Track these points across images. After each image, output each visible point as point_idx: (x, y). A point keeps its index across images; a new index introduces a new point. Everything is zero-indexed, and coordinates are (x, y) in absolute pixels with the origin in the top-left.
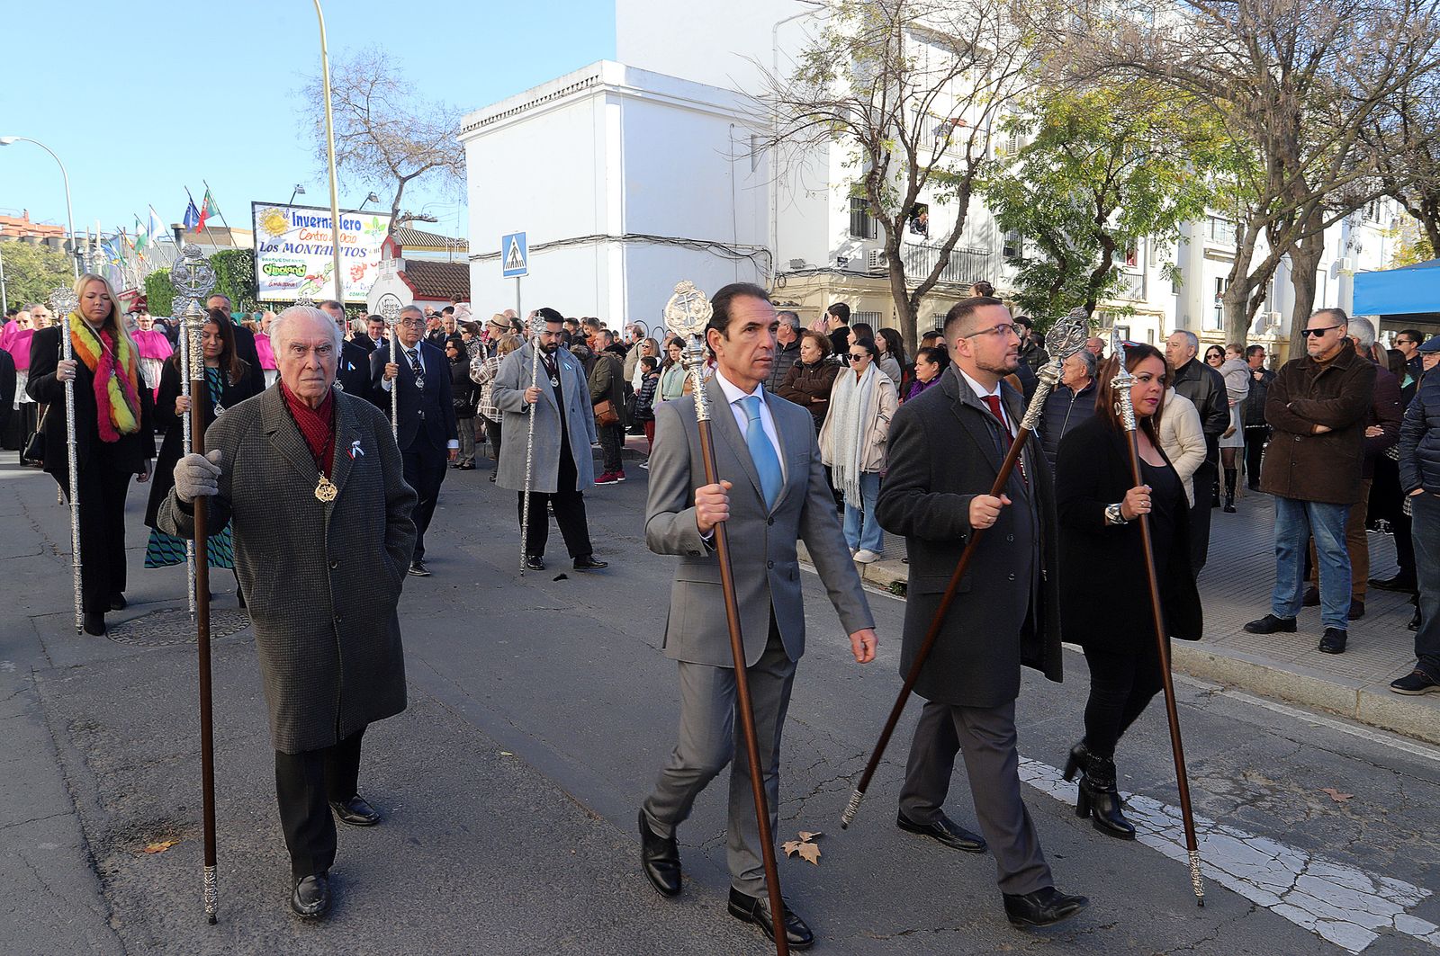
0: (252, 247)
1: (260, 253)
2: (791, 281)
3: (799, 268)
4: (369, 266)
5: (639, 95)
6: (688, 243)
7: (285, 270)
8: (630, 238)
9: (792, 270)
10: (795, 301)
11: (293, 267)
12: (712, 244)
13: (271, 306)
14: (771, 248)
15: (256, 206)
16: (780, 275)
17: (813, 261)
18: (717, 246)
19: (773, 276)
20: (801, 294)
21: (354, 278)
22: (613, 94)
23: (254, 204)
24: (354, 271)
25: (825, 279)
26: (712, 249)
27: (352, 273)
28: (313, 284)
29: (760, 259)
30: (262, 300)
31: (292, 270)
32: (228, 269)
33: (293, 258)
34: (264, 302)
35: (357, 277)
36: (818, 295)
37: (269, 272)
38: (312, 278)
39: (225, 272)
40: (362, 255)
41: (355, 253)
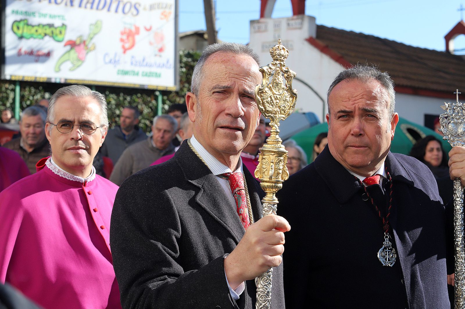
4: (142, 31)
7: (40, 31)
11: (51, 26)
13: (18, 89)
21: (123, 47)
24: (124, 37)
27: (122, 40)
28: (73, 54)
30: (8, 77)
31: (48, 31)
34: (12, 82)
35: (127, 46)
37: (19, 33)
38: (72, 44)
40: (135, 12)
41: (127, 10)
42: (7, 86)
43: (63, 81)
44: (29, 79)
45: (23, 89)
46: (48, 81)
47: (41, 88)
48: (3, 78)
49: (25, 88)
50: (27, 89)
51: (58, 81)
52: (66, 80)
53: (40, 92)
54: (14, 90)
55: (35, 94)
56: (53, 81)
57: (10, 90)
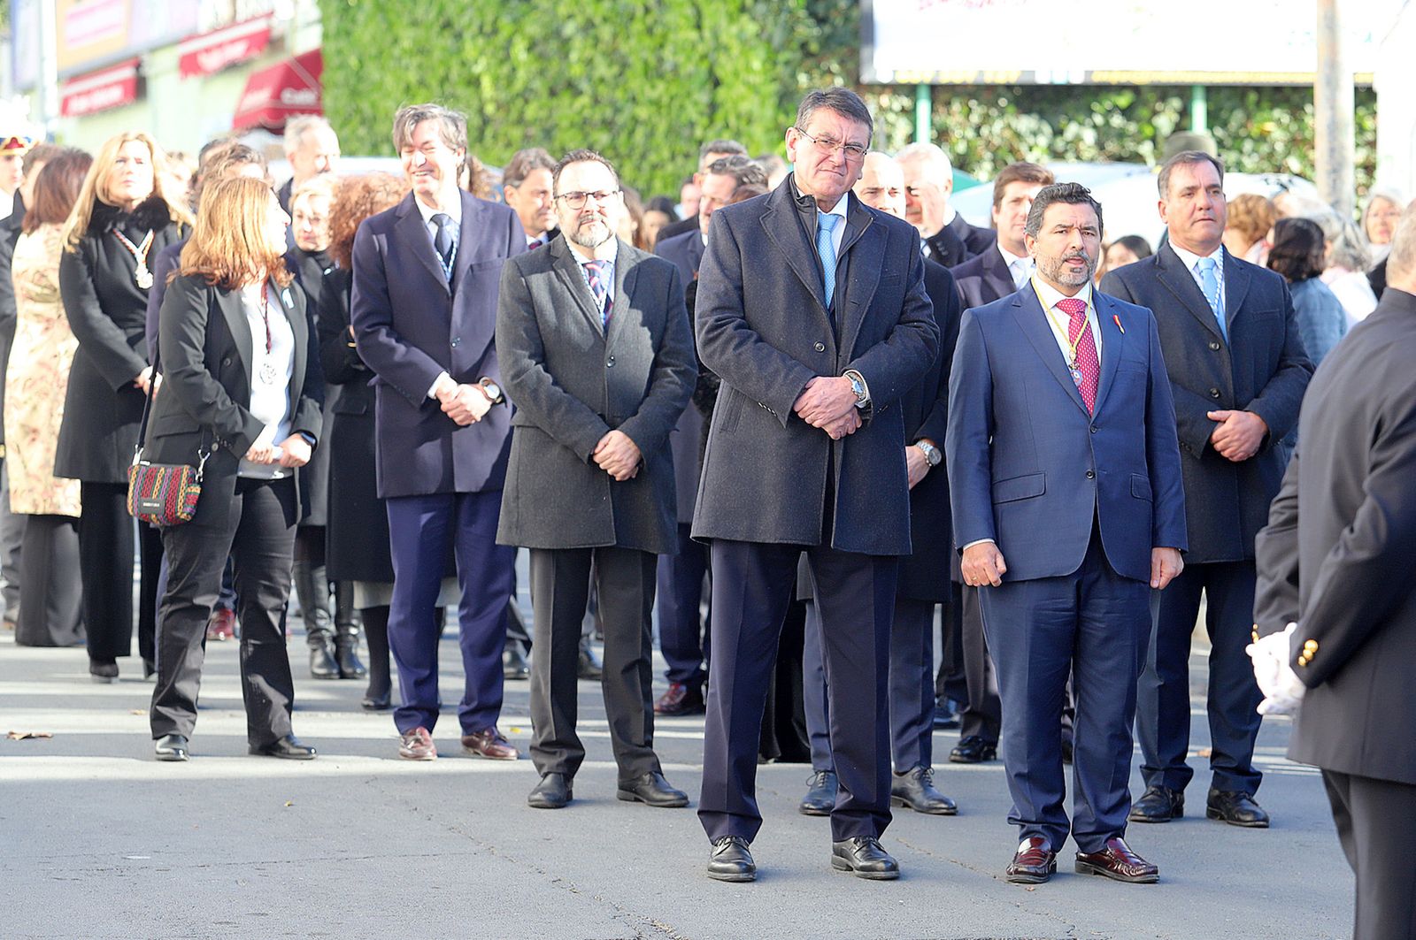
42: (885, 100)
43: (1077, 79)
44: (957, 80)
45: (941, 109)
46: (1027, 80)
47: (1003, 102)
48: (866, 78)
49: (948, 104)
50: (956, 106)
51: (1060, 80)
52: (1088, 73)
53: (1002, 112)
54: (910, 113)
55: (986, 119)
56: (1042, 79)
57: (896, 113)
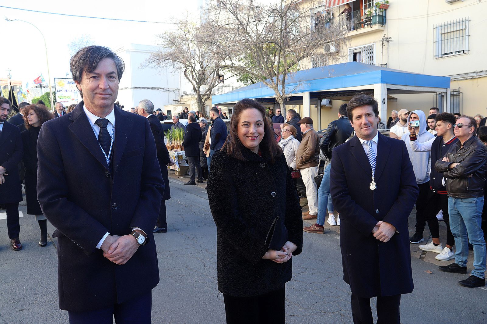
0: (55, 91)
1: (57, 93)
2: (185, 97)
3: (186, 94)
5: (135, 51)
6: (153, 88)
7: (65, 97)
8: (134, 88)
9: (184, 94)
10: (184, 103)
12: (160, 88)
14: (180, 89)
15: (55, 79)
16: (182, 96)
17: (188, 92)
18: (163, 89)
19: (180, 96)
20: (185, 101)
22: (128, 51)
23: (55, 78)
25: (190, 96)
26: (161, 89)
29: (177, 92)
31: (67, 97)
32: (48, 97)
33: (66, 94)
36: (189, 101)
37: (60, 98)
38: (73, 99)
39: (47, 98)
